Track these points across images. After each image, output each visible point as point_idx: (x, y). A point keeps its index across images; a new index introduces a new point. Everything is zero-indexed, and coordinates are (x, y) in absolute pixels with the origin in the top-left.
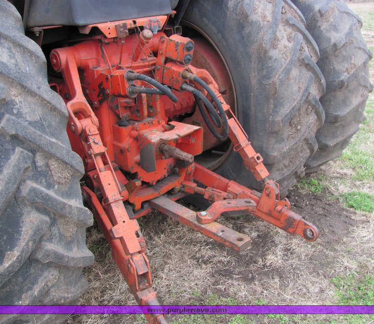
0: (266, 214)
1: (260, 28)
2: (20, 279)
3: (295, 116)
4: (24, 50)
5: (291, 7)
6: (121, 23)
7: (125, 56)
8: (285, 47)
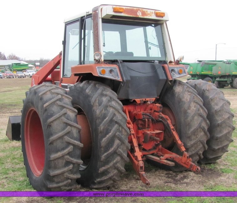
0: (184, 163)
1: (185, 103)
2: (112, 157)
3: (195, 132)
4: (119, 103)
5: (197, 97)
6: (142, 99)
7: (142, 109)
8: (193, 109)
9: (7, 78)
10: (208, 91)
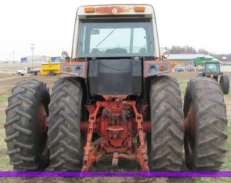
9: (188, 71)
10: (200, 90)
